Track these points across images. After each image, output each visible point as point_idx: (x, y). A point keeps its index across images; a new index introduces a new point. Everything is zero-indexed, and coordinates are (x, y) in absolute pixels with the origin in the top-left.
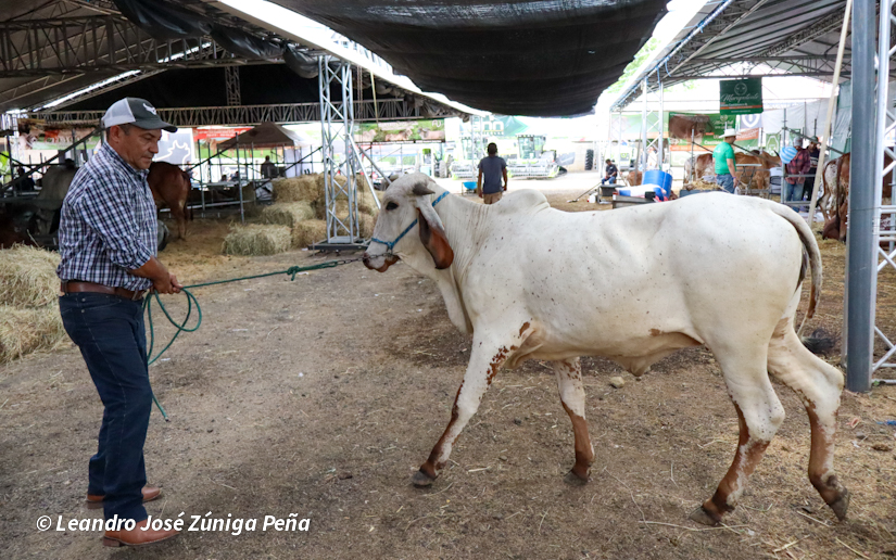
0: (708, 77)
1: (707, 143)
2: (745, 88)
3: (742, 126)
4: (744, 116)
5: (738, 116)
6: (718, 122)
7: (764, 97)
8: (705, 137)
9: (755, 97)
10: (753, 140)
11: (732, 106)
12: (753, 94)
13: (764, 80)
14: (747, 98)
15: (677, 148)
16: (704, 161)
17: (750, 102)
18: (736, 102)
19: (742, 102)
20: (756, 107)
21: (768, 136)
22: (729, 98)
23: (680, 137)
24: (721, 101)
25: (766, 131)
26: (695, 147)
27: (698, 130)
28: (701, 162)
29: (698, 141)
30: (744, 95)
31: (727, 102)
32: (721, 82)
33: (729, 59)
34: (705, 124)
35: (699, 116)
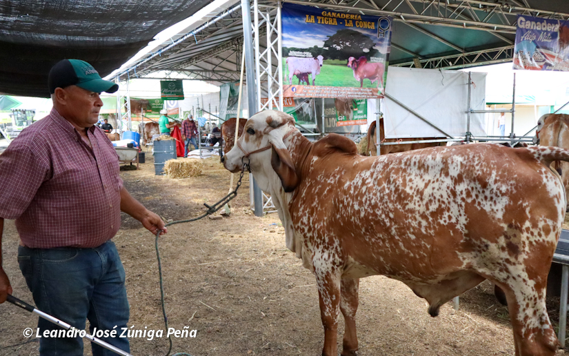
0: (144, 78)
1: (148, 116)
2: (174, 86)
3: (168, 106)
4: (168, 101)
5: (166, 101)
6: (154, 104)
7: (184, 91)
8: (146, 112)
9: (180, 91)
10: (177, 115)
11: (167, 95)
12: (178, 89)
13: (183, 81)
14: (176, 91)
16: (150, 127)
17: (177, 94)
18: (169, 93)
19: (173, 93)
20: (180, 96)
21: (185, 112)
22: (166, 90)
23: (132, 112)
24: (162, 92)
25: (184, 110)
26: (144, 118)
27: (143, 108)
28: (148, 127)
29: (145, 115)
30: (173, 89)
31: (165, 93)
32: (161, 81)
34: (146, 104)
35: (143, 100)
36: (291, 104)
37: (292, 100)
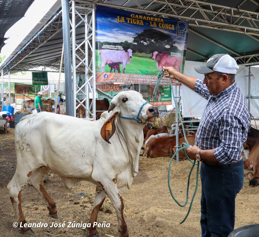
1: (30, 95)
2: (41, 75)
3: (43, 89)
4: (43, 86)
5: (41, 86)
6: (34, 88)
7: (48, 79)
8: (29, 93)
9: (45, 79)
10: (47, 95)
11: (37, 82)
13: (48, 73)
14: (42, 79)
15: (18, 97)
16: (30, 103)
17: (44, 81)
18: (38, 80)
19: (41, 80)
20: (46, 83)
21: (52, 93)
22: (36, 79)
23: (20, 93)
24: (33, 80)
25: (51, 92)
26: (25, 97)
27: (26, 90)
28: (28, 103)
29: (26, 95)
30: (41, 78)
31: (35, 80)
32: (33, 73)
33: (36, 64)
35: (27, 85)
36: (118, 89)
37: (119, 87)
